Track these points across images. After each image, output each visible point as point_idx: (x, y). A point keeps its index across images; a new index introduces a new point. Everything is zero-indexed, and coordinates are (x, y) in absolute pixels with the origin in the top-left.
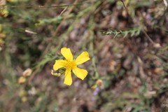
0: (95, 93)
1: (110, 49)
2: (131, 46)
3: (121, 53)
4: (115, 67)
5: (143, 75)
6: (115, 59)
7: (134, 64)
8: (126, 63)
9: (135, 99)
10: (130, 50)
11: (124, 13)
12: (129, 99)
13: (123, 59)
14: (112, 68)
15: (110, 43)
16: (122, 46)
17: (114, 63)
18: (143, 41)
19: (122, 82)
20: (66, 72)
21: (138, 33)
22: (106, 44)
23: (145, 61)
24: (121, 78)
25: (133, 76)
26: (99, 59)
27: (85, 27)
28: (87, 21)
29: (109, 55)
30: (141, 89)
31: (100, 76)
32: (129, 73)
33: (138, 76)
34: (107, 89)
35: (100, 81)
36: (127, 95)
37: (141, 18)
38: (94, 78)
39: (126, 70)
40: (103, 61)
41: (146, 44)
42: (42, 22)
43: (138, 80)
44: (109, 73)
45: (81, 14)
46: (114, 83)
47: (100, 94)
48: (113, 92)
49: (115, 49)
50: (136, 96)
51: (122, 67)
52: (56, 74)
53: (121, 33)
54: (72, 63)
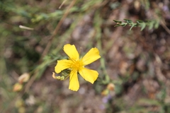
0: (105, 100)
1: (120, 49)
2: (146, 45)
3: (133, 53)
4: (127, 69)
5: (161, 77)
6: (126, 60)
7: (151, 66)
8: (140, 64)
9: (154, 106)
10: (144, 49)
11: (137, 5)
12: (146, 107)
13: (136, 60)
14: (123, 71)
15: (120, 42)
16: (135, 44)
17: (125, 65)
18: (159, 38)
19: (136, 87)
20: (71, 75)
21: (157, 26)
22: (115, 43)
23: (163, 61)
24: (135, 82)
25: (149, 79)
26: (108, 60)
27: (91, 24)
28: (93, 17)
29: (119, 56)
30: (159, 95)
31: (111, 81)
32: (144, 75)
33: (155, 79)
34: (119, 96)
35: (111, 85)
36: (143, 101)
37: (157, 10)
38: (104, 82)
39: (140, 73)
40: (112, 64)
41: (163, 41)
42: (39, 17)
43: (156, 84)
44: (120, 76)
45: (85, 7)
46: (126, 88)
47: (110, 101)
48: (127, 98)
49: (127, 48)
50: (155, 102)
51: (136, 69)
52: (59, 77)
53: (137, 25)
54: (78, 63)
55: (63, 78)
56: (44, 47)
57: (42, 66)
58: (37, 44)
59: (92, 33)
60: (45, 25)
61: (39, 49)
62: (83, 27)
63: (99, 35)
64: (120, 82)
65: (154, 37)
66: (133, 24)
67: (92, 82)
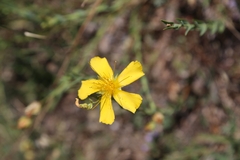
0: (149, 138)
1: (169, 65)
2: (205, 57)
3: (188, 69)
4: (180, 93)
5: (229, 103)
6: (178, 79)
7: (213, 87)
8: (198, 85)
9: (220, 145)
10: (203, 63)
12: (207, 145)
13: (191, 79)
14: (173, 95)
15: (168, 54)
16: (189, 57)
17: (176, 88)
18: (223, 47)
19: (193, 118)
20: (102, 101)
21: (222, 29)
22: (161, 56)
23: (231, 79)
24: (190, 111)
26: (152, 80)
27: (126, 30)
28: (128, 19)
29: (166, 75)
30: (226, 128)
31: (158, 110)
32: (204, 101)
33: (220, 105)
34: (168, 131)
35: (159, 116)
36: (203, 138)
38: (148, 111)
39: (197, 97)
40: (158, 86)
41: (230, 52)
42: (52, 21)
43: (220, 113)
44: (170, 103)
46: (178, 120)
47: (156, 139)
48: (180, 134)
49: (178, 62)
50: (220, 139)
51: (192, 93)
53: (196, 27)
54: (111, 83)
55: (90, 106)
56: (59, 64)
57: (58, 92)
58: (49, 61)
59: (127, 43)
60: (60, 34)
61: (52, 68)
62: (114, 35)
63: (138, 45)
64: (171, 111)
65: (216, 46)
66: (190, 27)
67: (134, 111)
